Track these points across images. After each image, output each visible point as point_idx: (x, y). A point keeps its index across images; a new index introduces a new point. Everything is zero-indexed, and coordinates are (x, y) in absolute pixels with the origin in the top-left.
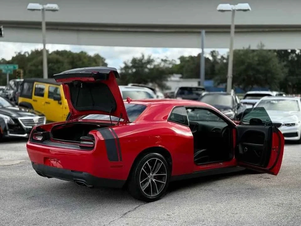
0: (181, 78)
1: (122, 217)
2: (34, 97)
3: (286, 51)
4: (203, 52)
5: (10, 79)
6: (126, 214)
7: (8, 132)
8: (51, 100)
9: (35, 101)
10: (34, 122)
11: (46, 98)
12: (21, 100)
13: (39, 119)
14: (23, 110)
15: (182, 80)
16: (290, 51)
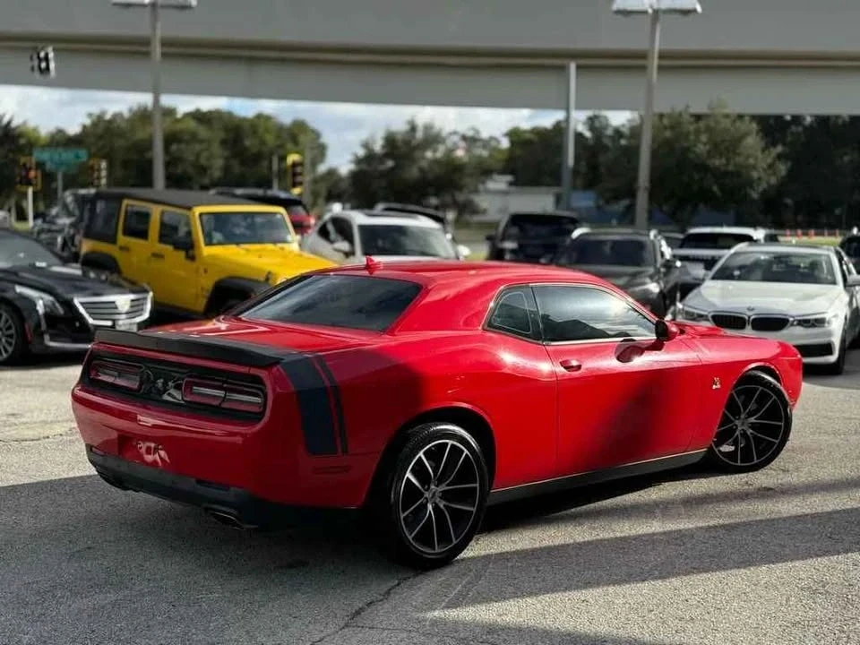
0: (511, 184)
1: (347, 625)
2: (122, 239)
3: (779, 118)
4: (567, 120)
5: (65, 188)
6: (358, 613)
7: (47, 337)
8: (168, 249)
9: (125, 249)
10: (116, 308)
11: (153, 243)
12: (86, 246)
13: (132, 301)
14: (92, 275)
15: (513, 189)
16: (788, 118)
